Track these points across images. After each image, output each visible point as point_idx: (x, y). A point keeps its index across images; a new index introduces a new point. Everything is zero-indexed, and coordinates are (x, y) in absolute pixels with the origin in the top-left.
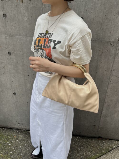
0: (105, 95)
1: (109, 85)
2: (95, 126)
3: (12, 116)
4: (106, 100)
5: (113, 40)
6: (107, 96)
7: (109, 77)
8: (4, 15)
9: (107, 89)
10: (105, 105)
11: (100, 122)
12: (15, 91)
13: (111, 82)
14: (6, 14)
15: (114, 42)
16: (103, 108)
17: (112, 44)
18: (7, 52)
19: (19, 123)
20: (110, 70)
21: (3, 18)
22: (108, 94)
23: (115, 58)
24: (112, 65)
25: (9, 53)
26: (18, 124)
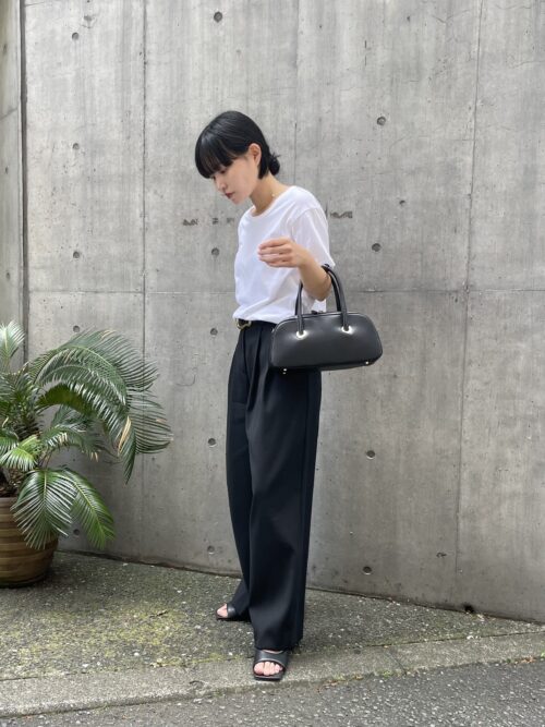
0: (460, 440)
1: (465, 407)
2: (443, 555)
3: (194, 520)
4: (465, 458)
5: (454, 286)
6: (466, 442)
7: (459, 384)
8: (215, 251)
9: (459, 419)
10: (465, 475)
11: (457, 540)
12: (213, 433)
13: (470, 399)
14: (220, 249)
15: (456, 292)
16: (459, 484)
17: (454, 295)
18: (210, 329)
19: (212, 544)
20: (460, 363)
21: (212, 257)
22: (466, 437)
23: (466, 331)
24: (462, 348)
25: (213, 331)
26: (210, 548)
